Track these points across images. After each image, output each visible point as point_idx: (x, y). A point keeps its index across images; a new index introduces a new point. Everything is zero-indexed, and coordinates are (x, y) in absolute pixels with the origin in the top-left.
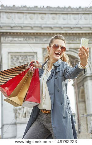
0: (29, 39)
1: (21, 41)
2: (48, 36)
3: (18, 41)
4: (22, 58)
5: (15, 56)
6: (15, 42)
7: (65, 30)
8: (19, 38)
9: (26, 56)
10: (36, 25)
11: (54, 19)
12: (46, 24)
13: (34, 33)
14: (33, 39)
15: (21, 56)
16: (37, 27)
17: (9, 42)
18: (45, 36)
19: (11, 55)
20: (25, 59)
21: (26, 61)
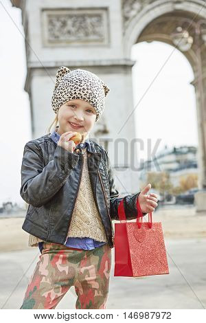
4: (75, 22)
5: (58, 18)
9: (83, 17)
15: (70, 16)
19: (49, 16)
21: (82, 28)
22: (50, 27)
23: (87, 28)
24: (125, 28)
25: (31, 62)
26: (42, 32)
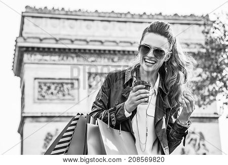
0: (67, 58)
1: (54, 61)
2: (97, 54)
3: (51, 60)
4: (56, 87)
5: (45, 84)
6: (46, 62)
7: (123, 47)
8: (51, 55)
9: (62, 84)
10: (79, 38)
11: (105, 28)
12: (93, 36)
13: (75, 49)
14: (73, 58)
15: (53, 83)
16: (80, 40)
17: (36, 62)
18: (91, 53)
19: (39, 83)
20: (60, 88)
21: (61, 91)
22: (40, 90)
23: (64, 91)
24: (89, 92)
25: (24, 113)
26: (34, 92)
